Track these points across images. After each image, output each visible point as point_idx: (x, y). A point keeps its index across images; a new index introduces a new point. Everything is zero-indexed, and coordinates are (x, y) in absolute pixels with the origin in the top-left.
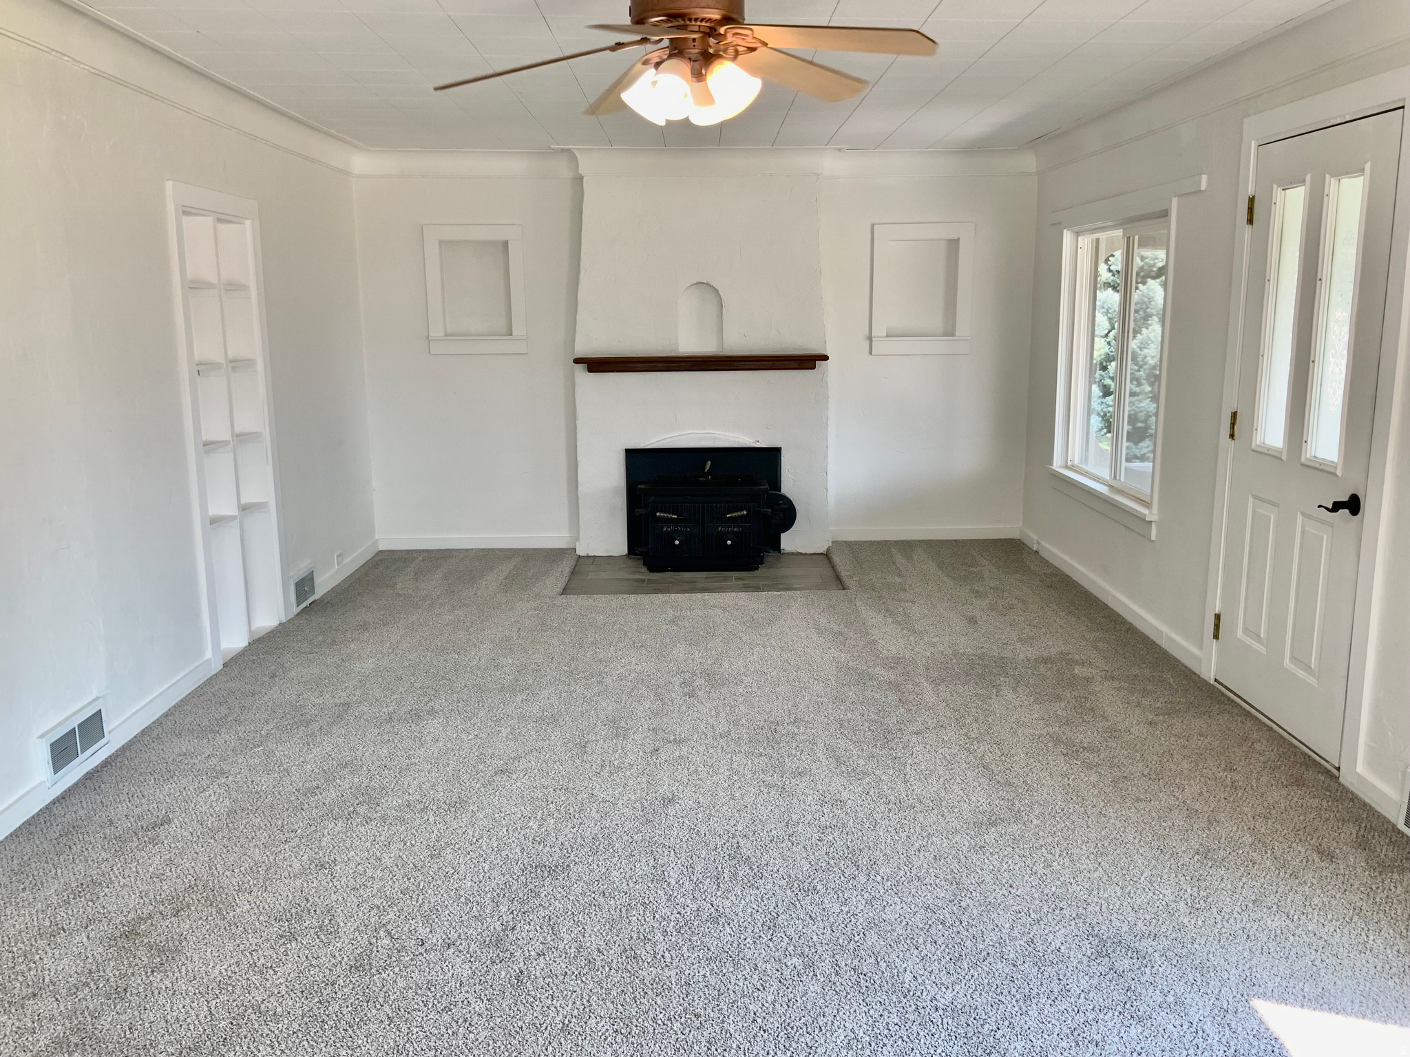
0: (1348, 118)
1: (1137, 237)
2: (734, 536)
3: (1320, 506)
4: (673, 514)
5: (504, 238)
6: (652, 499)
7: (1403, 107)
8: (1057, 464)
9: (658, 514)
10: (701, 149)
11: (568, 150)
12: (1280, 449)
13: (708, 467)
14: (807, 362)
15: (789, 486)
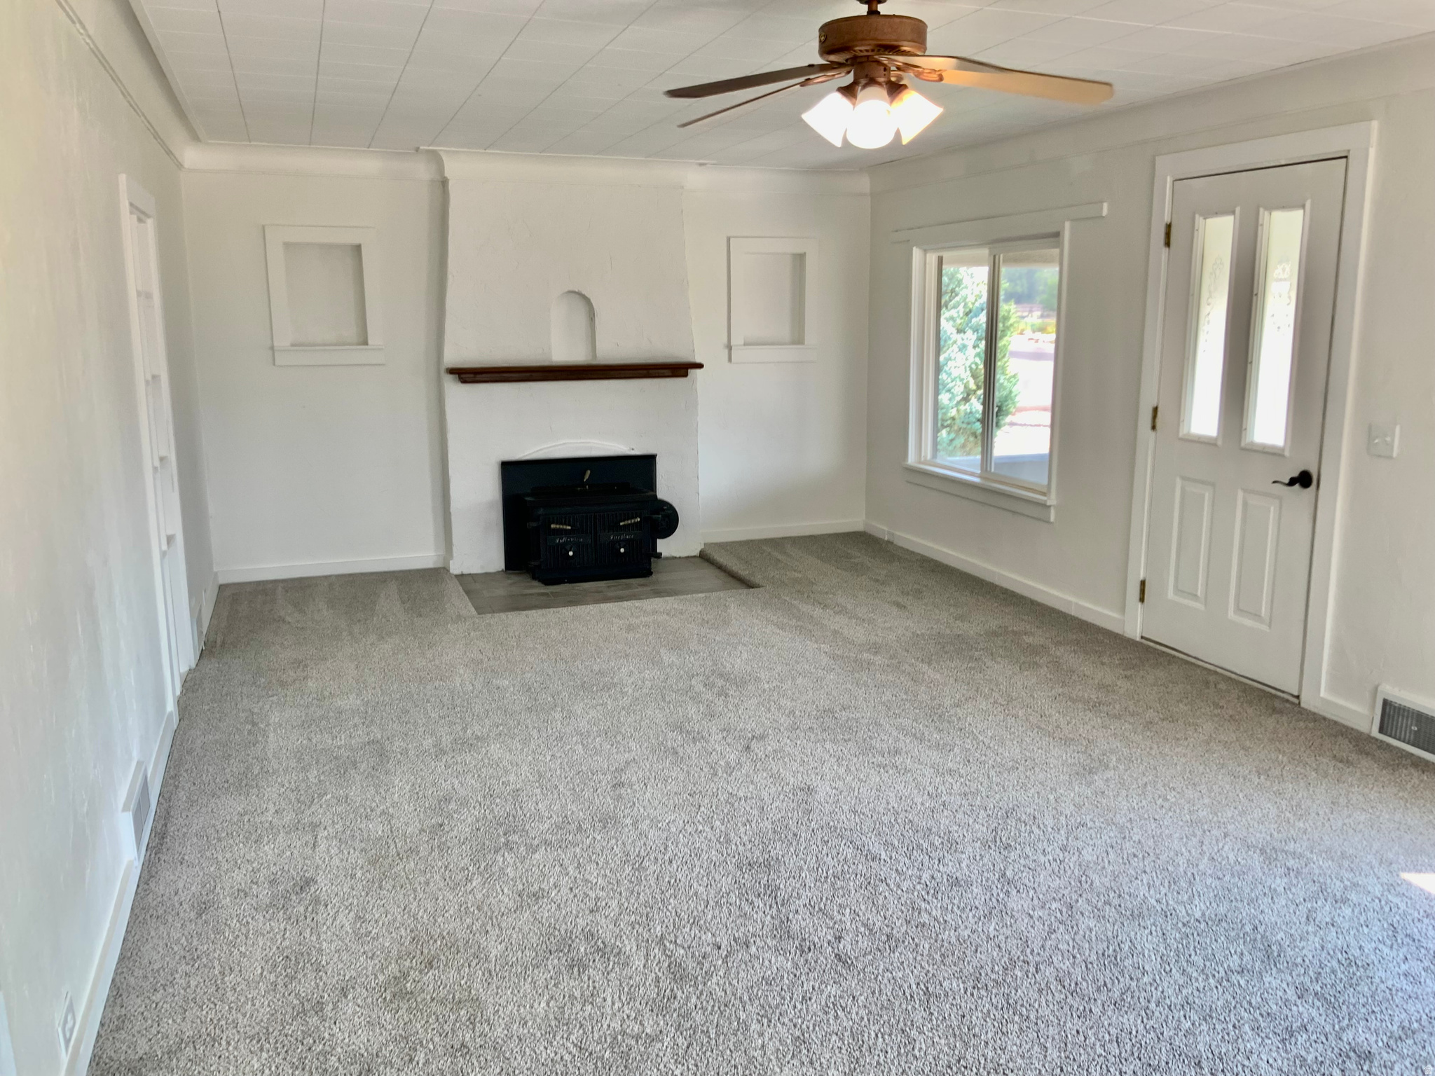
0: (1283, 163)
1: (1001, 256)
2: (627, 544)
3: (1274, 482)
4: (565, 524)
5: (356, 242)
6: (541, 511)
7: (1346, 157)
8: (911, 460)
9: (552, 526)
10: (581, 158)
11: (434, 152)
12: (1210, 438)
13: (587, 477)
14: (679, 370)
15: (665, 490)
